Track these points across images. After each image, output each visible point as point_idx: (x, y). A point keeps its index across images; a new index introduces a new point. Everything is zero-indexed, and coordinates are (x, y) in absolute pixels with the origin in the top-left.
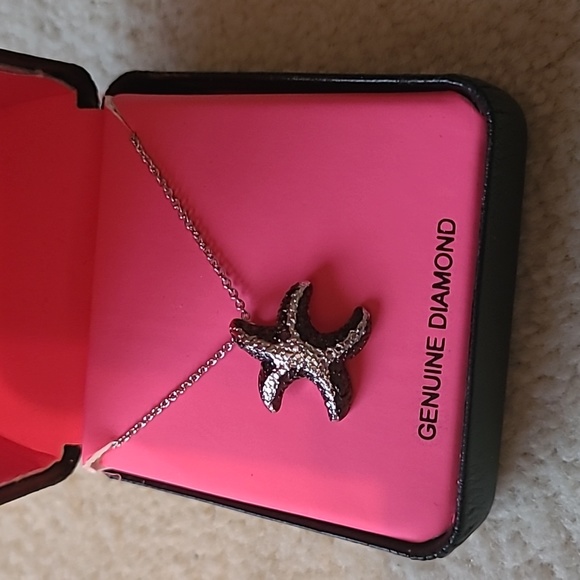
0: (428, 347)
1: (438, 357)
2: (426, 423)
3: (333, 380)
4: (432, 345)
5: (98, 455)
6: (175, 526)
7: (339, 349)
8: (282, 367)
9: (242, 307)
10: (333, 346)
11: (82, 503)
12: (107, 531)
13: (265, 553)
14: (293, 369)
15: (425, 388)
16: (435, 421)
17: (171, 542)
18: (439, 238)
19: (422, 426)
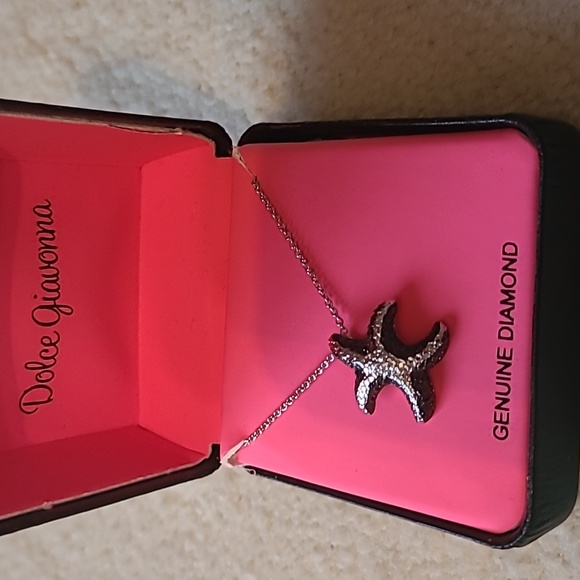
0: (499, 357)
1: (507, 365)
2: (500, 425)
3: (415, 387)
4: (501, 355)
5: (233, 451)
6: (315, 520)
7: (418, 359)
8: (370, 375)
9: (341, 324)
10: (414, 356)
11: (240, 498)
12: (260, 524)
13: (389, 546)
14: (380, 377)
15: (497, 393)
16: (507, 423)
17: (311, 533)
18: (504, 259)
19: (497, 427)
